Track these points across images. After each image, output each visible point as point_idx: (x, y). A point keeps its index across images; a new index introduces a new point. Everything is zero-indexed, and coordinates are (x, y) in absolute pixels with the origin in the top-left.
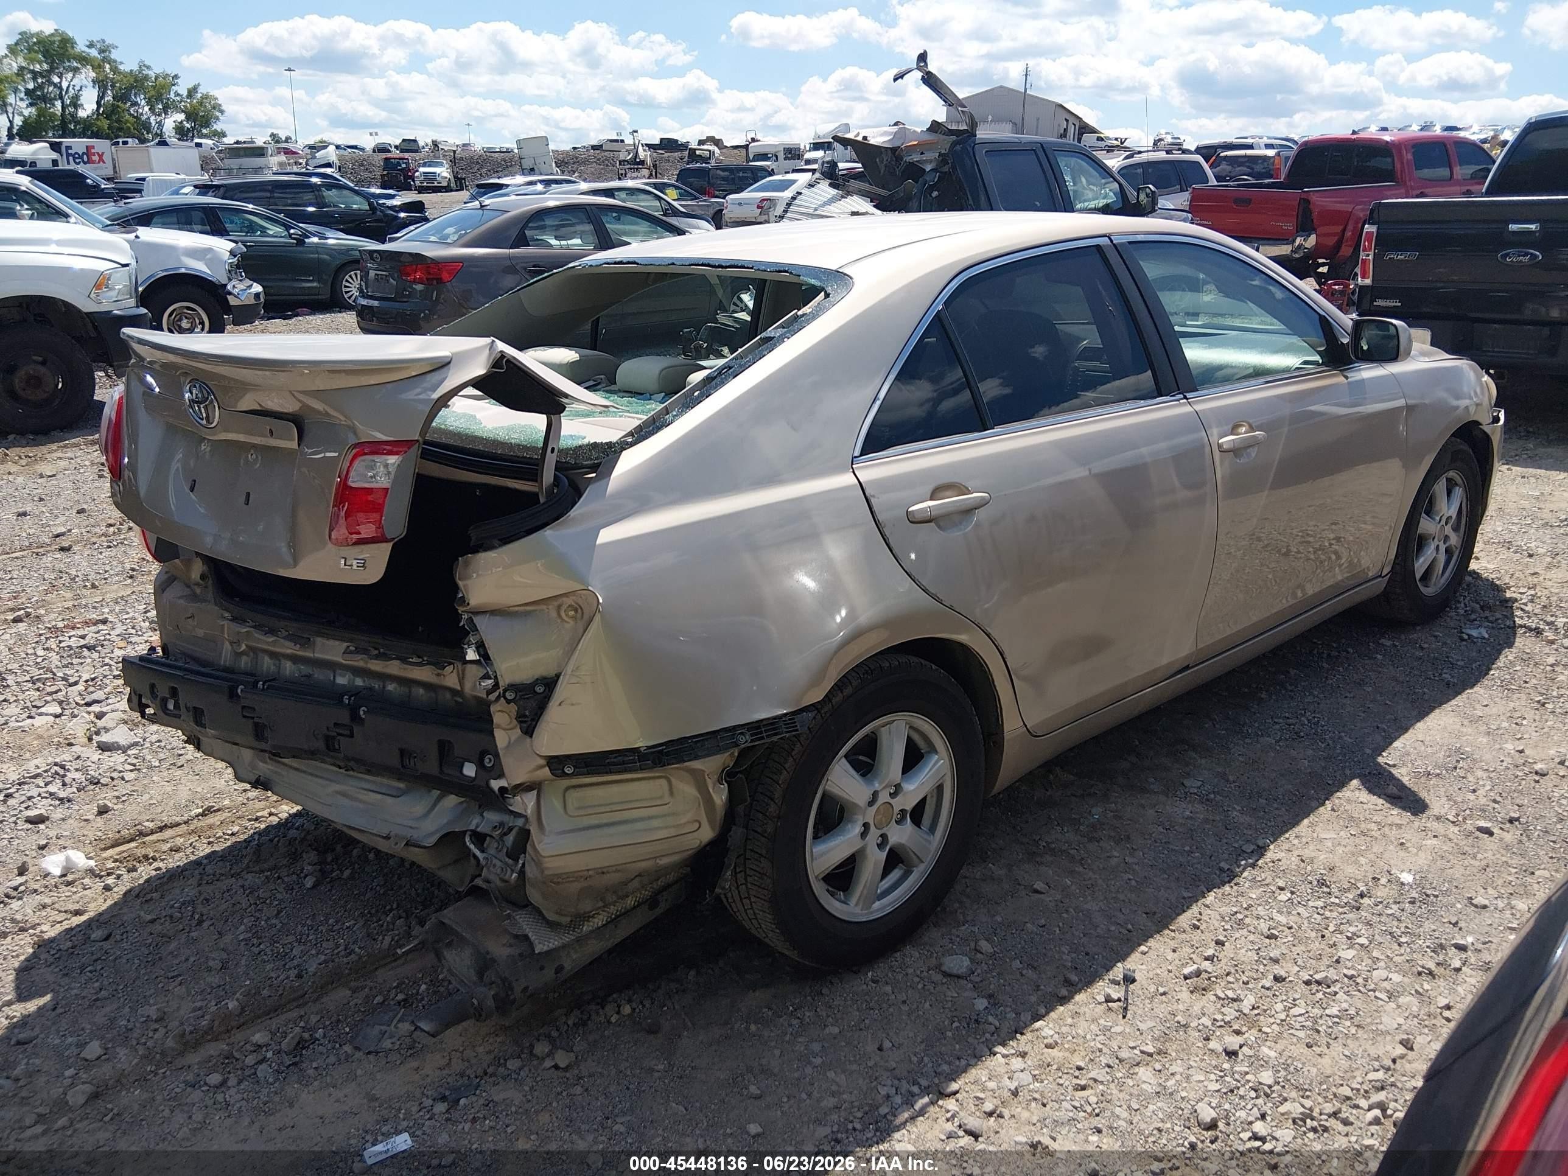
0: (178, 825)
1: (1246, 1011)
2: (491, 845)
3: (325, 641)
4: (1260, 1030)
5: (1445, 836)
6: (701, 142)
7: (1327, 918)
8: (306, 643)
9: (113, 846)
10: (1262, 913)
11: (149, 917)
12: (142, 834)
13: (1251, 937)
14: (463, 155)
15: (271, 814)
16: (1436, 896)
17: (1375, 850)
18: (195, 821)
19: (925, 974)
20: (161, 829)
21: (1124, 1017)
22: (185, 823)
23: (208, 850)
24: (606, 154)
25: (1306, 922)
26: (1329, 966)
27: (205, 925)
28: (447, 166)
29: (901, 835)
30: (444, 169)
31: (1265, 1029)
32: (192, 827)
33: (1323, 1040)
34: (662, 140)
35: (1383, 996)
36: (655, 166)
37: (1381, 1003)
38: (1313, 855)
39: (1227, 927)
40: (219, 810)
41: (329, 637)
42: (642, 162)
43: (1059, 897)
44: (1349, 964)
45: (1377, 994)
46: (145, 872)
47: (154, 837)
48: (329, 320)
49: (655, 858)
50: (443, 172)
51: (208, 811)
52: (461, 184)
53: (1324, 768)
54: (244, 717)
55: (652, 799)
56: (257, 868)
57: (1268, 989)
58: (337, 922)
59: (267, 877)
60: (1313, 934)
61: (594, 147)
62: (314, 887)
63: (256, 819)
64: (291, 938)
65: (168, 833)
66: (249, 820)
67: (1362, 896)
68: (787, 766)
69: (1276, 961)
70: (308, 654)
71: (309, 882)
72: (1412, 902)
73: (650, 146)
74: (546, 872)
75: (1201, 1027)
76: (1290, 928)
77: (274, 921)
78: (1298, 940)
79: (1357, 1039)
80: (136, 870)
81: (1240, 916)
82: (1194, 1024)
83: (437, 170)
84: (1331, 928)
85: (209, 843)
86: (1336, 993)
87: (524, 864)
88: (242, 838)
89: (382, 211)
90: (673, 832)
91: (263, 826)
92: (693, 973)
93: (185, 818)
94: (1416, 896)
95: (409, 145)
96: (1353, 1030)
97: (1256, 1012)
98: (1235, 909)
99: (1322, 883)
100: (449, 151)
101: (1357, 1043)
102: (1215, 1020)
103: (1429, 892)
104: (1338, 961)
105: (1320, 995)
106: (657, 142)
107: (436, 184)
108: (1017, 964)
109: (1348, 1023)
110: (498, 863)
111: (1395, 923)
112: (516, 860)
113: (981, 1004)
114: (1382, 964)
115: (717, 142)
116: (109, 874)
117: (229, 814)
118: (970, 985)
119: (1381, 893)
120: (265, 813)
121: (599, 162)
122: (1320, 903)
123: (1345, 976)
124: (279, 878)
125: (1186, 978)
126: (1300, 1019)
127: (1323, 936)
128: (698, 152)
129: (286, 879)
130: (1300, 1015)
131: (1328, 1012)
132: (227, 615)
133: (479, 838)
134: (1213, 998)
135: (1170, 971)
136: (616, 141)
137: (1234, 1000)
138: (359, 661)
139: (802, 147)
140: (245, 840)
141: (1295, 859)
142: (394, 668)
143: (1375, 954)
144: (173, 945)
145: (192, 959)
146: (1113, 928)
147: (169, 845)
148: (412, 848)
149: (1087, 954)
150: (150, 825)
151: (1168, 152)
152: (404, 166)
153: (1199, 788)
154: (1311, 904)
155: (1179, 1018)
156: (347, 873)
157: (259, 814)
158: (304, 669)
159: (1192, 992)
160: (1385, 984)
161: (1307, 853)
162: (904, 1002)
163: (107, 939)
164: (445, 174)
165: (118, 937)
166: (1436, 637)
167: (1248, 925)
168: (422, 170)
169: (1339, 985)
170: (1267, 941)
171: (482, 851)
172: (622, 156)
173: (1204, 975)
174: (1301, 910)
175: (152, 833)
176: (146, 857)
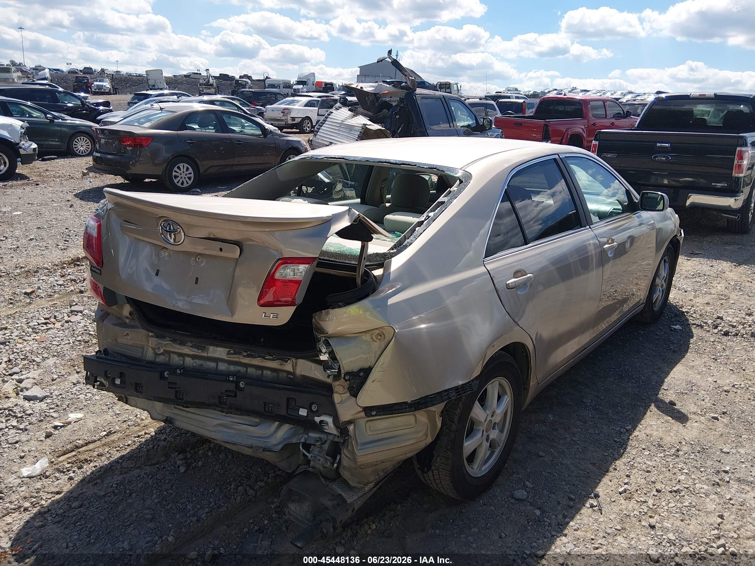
0: (95, 441)
1: (651, 507)
2: (315, 450)
3: (215, 348)
4: (660, 515)
5: (700, 421)
6: (241, 77)
7: (668, 462)
8: (203, 349)
9: (63, 455)
10: (640, 461)
11: (102, 493)
12: (77, 447)
13: (640, 472)
14: (117, 76)
15: (146, 434)
16: (707, 449)
17: (674, 429)
18: (104, 439)
19: (506, 499)
20: (87, 444)
21: (601, 514)
22: (99, 440)
23: (119, 455)
24: (192, 80)
25: (659, 464)
26: (676, 484)
27: (134, 495)
28: (109, 82)
29: (494, 434)
30: (107, 83)
31: (661, 514)
32: (103, 442)
33: (687, 518)
34: (220, 74)
35: (703, 496)
36: (218, 87)
37: (704, 499)
38: (651, 432)
39: (628, 468)
40: (115, 432)
41: (217, 346)
42: (212, 85)
43: (551, 458)
44: (684, 482)
45: (701, 495)
46: (88, 469)
47: (84, 448)
48: (68, 162)
49: (406, 454)
50: (107, 84)
51: (109, 434)
52: (116, 92)
53: (639, 391)
54: (169, 388)
55: (407, 425)
56: (149, 463)
57: (656, 496)
58: (205, 489)
59: (157, 468)
60: (665, 469)
61: (186, 76)
62: (185, 472)
63: (139, 436)
64: (184, 500)
65: (91, 446)
66: (135, 437)
67: (678, 450)
68: (460, 406)
69: (654, 483)
70: (205, 354)
71: (182, 469)
72: (699, 452)
73: (215, 77)
74: (358, 464)
75: (636, 516)
76: (654, 467)
77: (170, 491)
78: (661, 473)
79: (700, 516)
80: (82, 468)
81: (632, 463)
82: (632, 515)
83: (104, 84)
84: (671, 466)
85: (117, 451)
86: (684, 496)
87: (340, 459)
88: (134, 447)
89: (88, 105)
90: (415, 441)
91: (143, 440)
92: (399, 506)
93: (98, 437)
94: (700, 449)
95: (88, 71)
96: (697, 512)
97: (656, 507)
98: (629, 460)
99: (660, 446)
100: (110, 74)
101: (701, 518)
102: (640, 512)
103: (704, 447)
104: (679, 481)
105: (678, 497)
106: (218, 75)
107: (103, 91)
108: (545, 492)
109: (694, 509)
110: (322, 460)
111: (695, 462)
112: (334, 458)
113: (538, 512)
114: (697, 481)
115: (249, 78)
116: (68, 471)
117: (121, 434)
118: (529, 504)
119: (685, 449)
120: (143, 433)
121: (188, 83)
122: (662, 455)
123: (685, 487)
124: (164, 468)
125: (620, 493)
126: (674, 508)
127: (669, 470)
128: (240, 82)
129: (169, 468)
130: (673, 507)
131: (684, 504)
132: (151, 334)
133: (307, 446)
134: (635, 502)
135: (612, 491)
136: (197, 74)
137: (645, 502)
138: (236, 358)
139: (292, 83)
140: (137, 448)
141: (645, 435)
142: (256, 362)
143: (693, 477)
144: (120, 509)
145: (135, 515)
146: (581, 472)
147: (96, 453)
148: (266, 452)
149: (574, 485)
150: (80, 442)
151: (480, 99)
152: (86, 81)
153: (590, 403)
154: (659, 455)
155: (625, 512)
156: (200, 463)
157: (140, 434)
158: (199, 362)
159: (625, 500)
160: (702, 490)
161: (648, 432)
162: (502, 514)
163: (81, 506)
164: (108, 86)
165: (87, 505)
166: (661, 329)
167: (636, 467)
168: (96, 83)
169: (684, 492)
170: (647, 474)
171: (309, 453)
172: (201, 81)
173: (628, 492)
174: (656, 458)
175: (82, 446)
176: (86, 460)
